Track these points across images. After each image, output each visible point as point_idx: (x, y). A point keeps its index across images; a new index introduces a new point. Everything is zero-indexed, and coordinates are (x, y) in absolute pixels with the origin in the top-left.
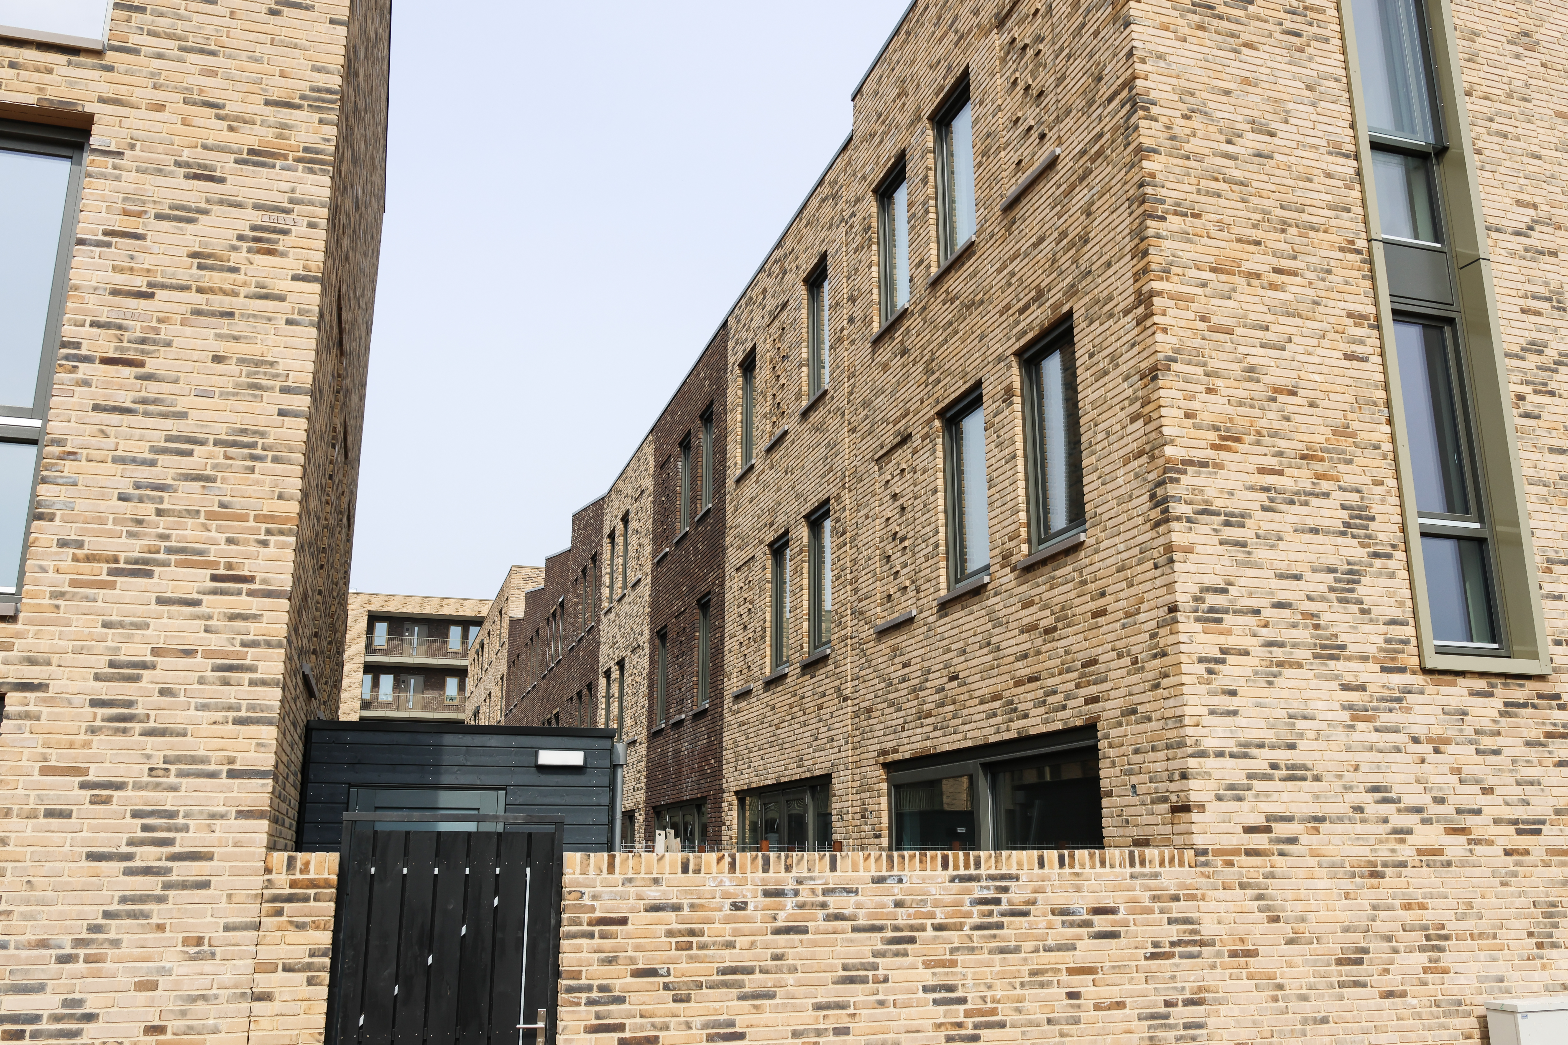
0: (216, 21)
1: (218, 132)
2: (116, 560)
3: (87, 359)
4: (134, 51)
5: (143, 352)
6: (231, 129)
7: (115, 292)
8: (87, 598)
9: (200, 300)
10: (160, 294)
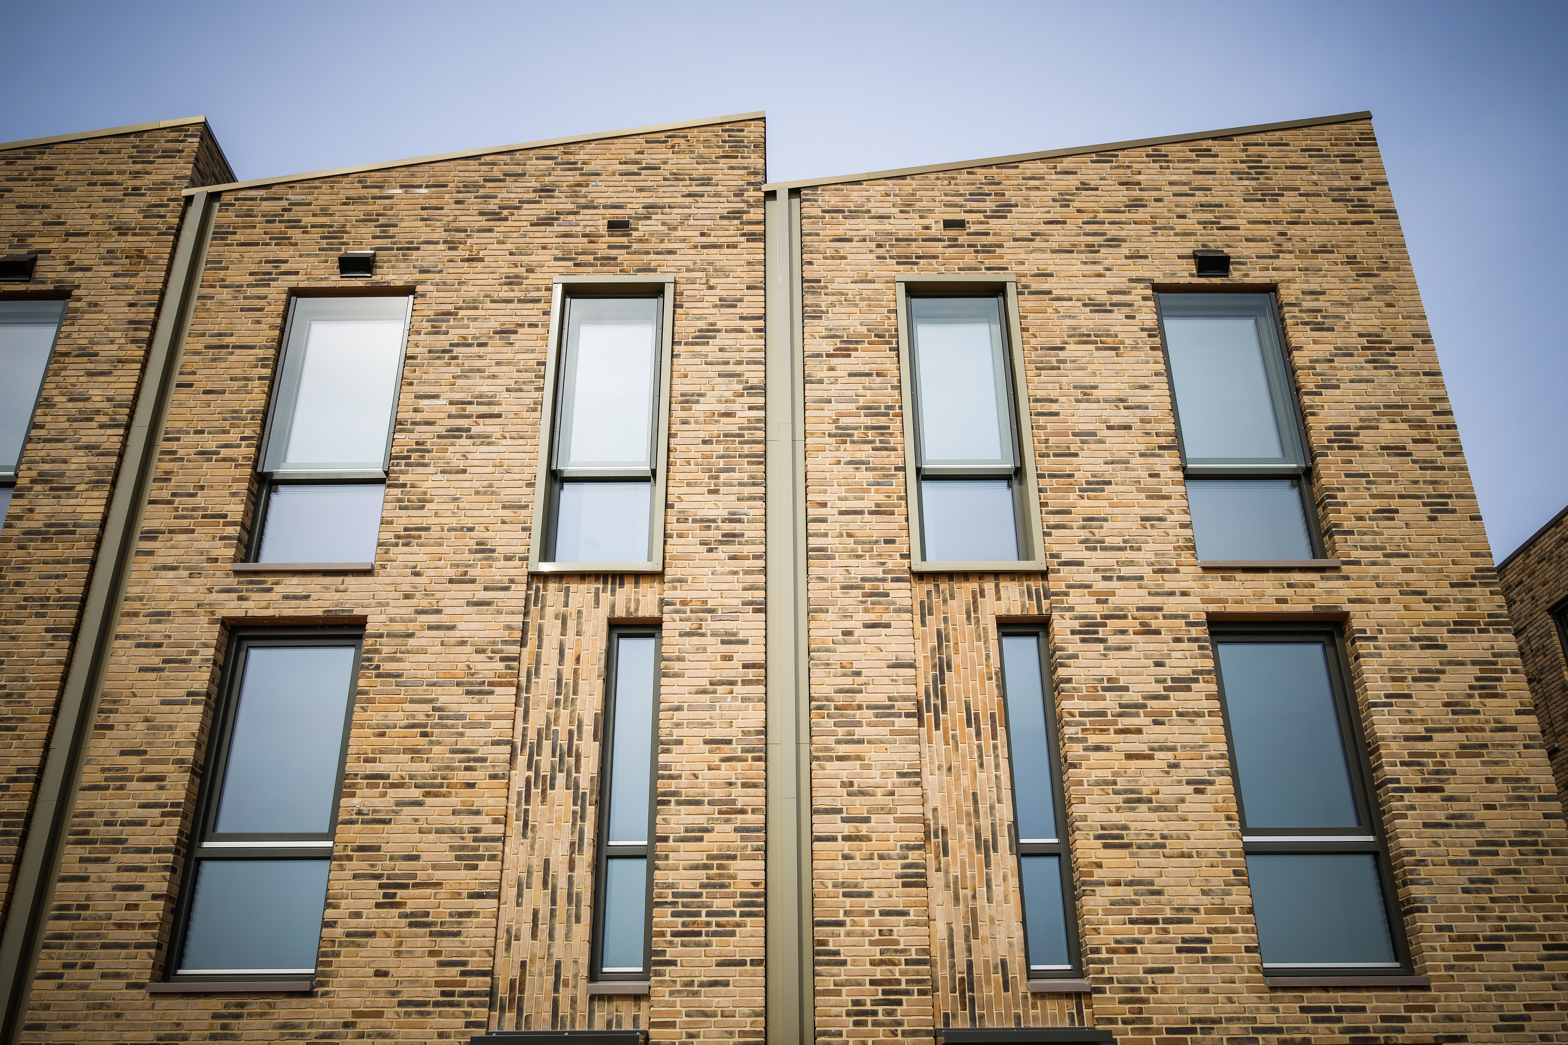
0: (1399, 532)
1: (1429, 613)
2: (1478, 939)
3: (1407, 790)
4: (1357, 563)
5: (1440, 781)
6: (1437, 608)
7: (1407, 739)
8: (1468, 969)
9: (1462, 737)
10: (1435, 735)
